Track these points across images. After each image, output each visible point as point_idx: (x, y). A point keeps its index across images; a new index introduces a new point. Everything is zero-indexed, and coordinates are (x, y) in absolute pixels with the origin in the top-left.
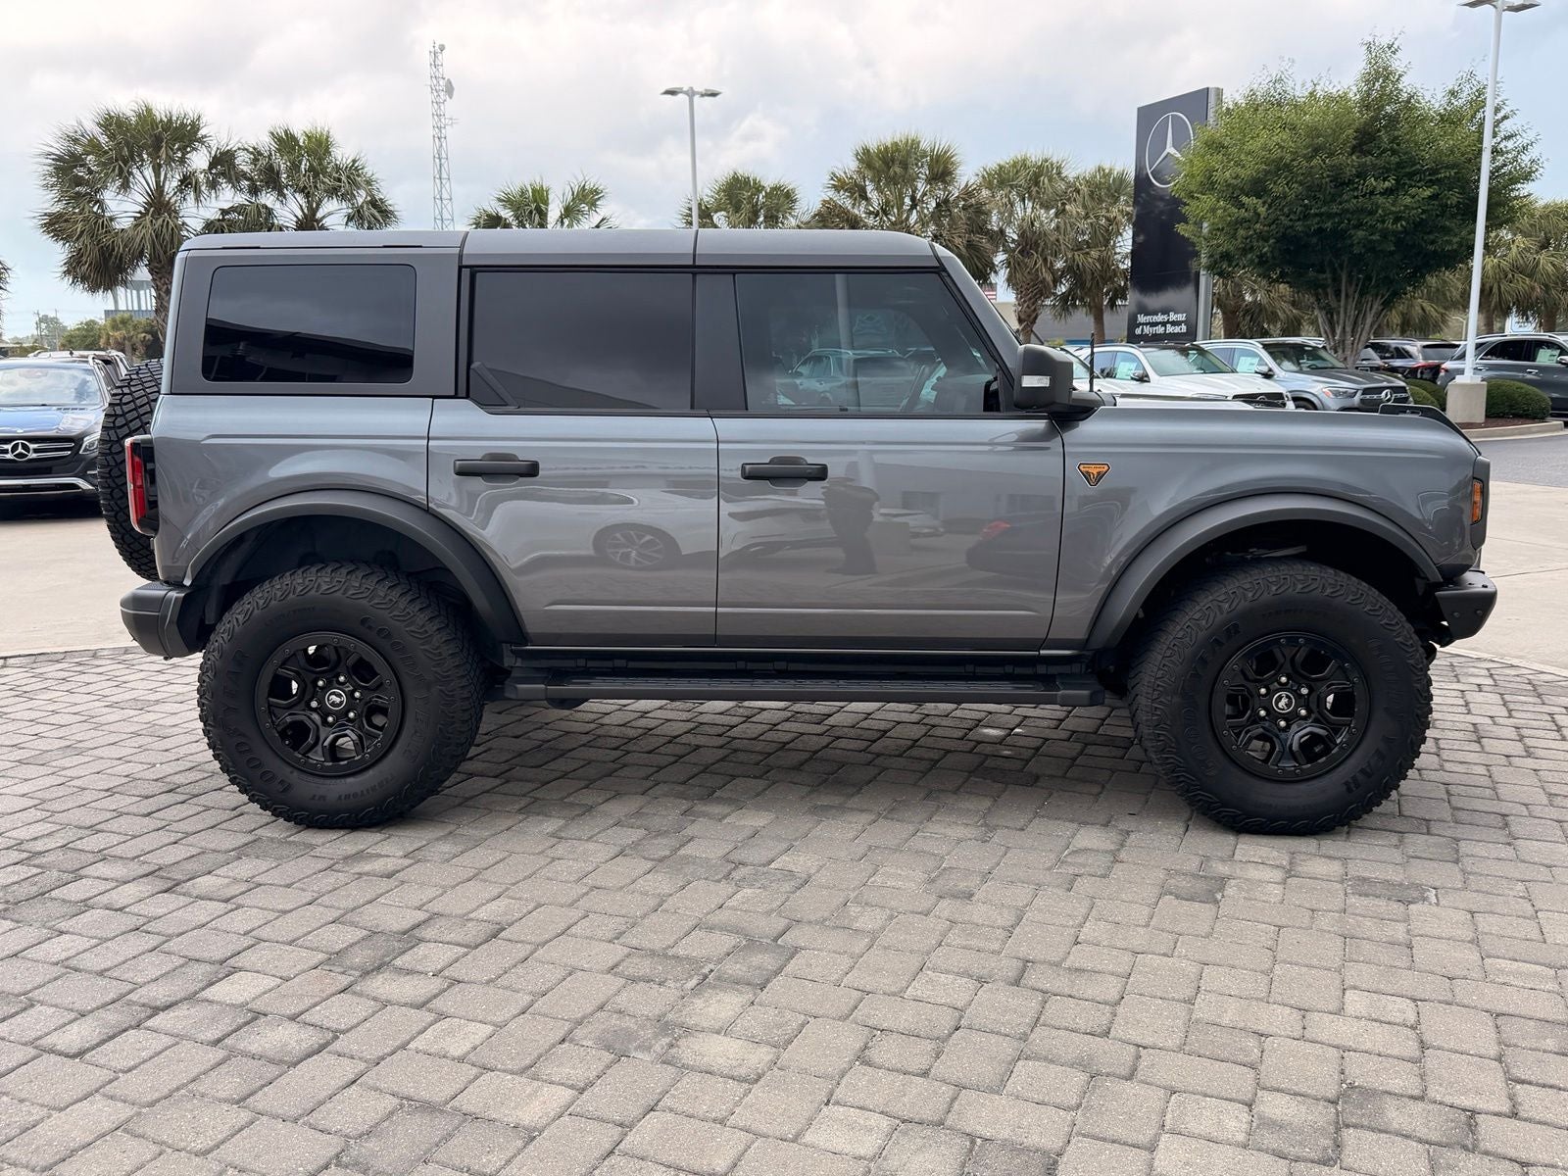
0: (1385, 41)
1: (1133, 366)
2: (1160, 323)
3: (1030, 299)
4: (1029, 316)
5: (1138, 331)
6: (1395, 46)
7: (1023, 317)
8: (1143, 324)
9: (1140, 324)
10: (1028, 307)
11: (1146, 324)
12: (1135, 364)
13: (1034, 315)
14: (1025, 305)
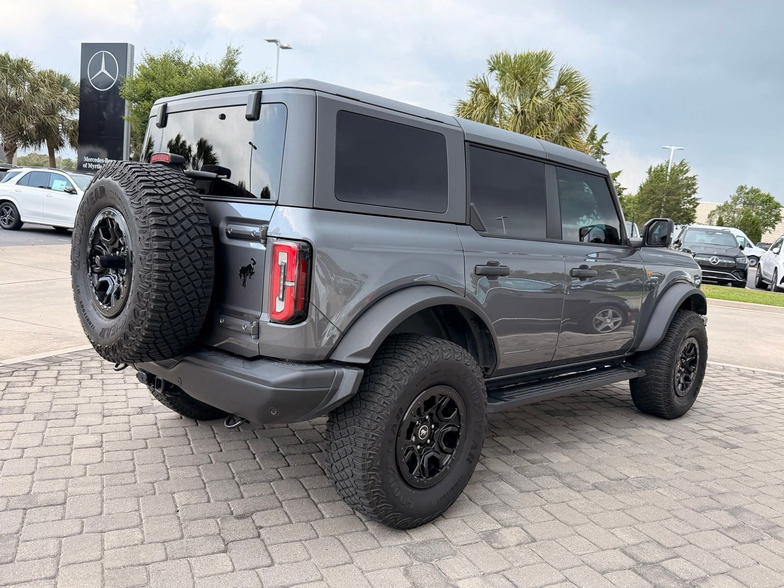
0: (236, 48)
1: (65, 183)
2: (99, 163)
3: (12, 138)
4: (12, 148)
5: (85, 166)
6: (239, 51)
7: (7, 147)
8: (88, 162)
9: (86, 162)
10: (11, 142)
11: (90, 163)
12: (66, 182)
13: (15, 148)
14: (9, 141)
